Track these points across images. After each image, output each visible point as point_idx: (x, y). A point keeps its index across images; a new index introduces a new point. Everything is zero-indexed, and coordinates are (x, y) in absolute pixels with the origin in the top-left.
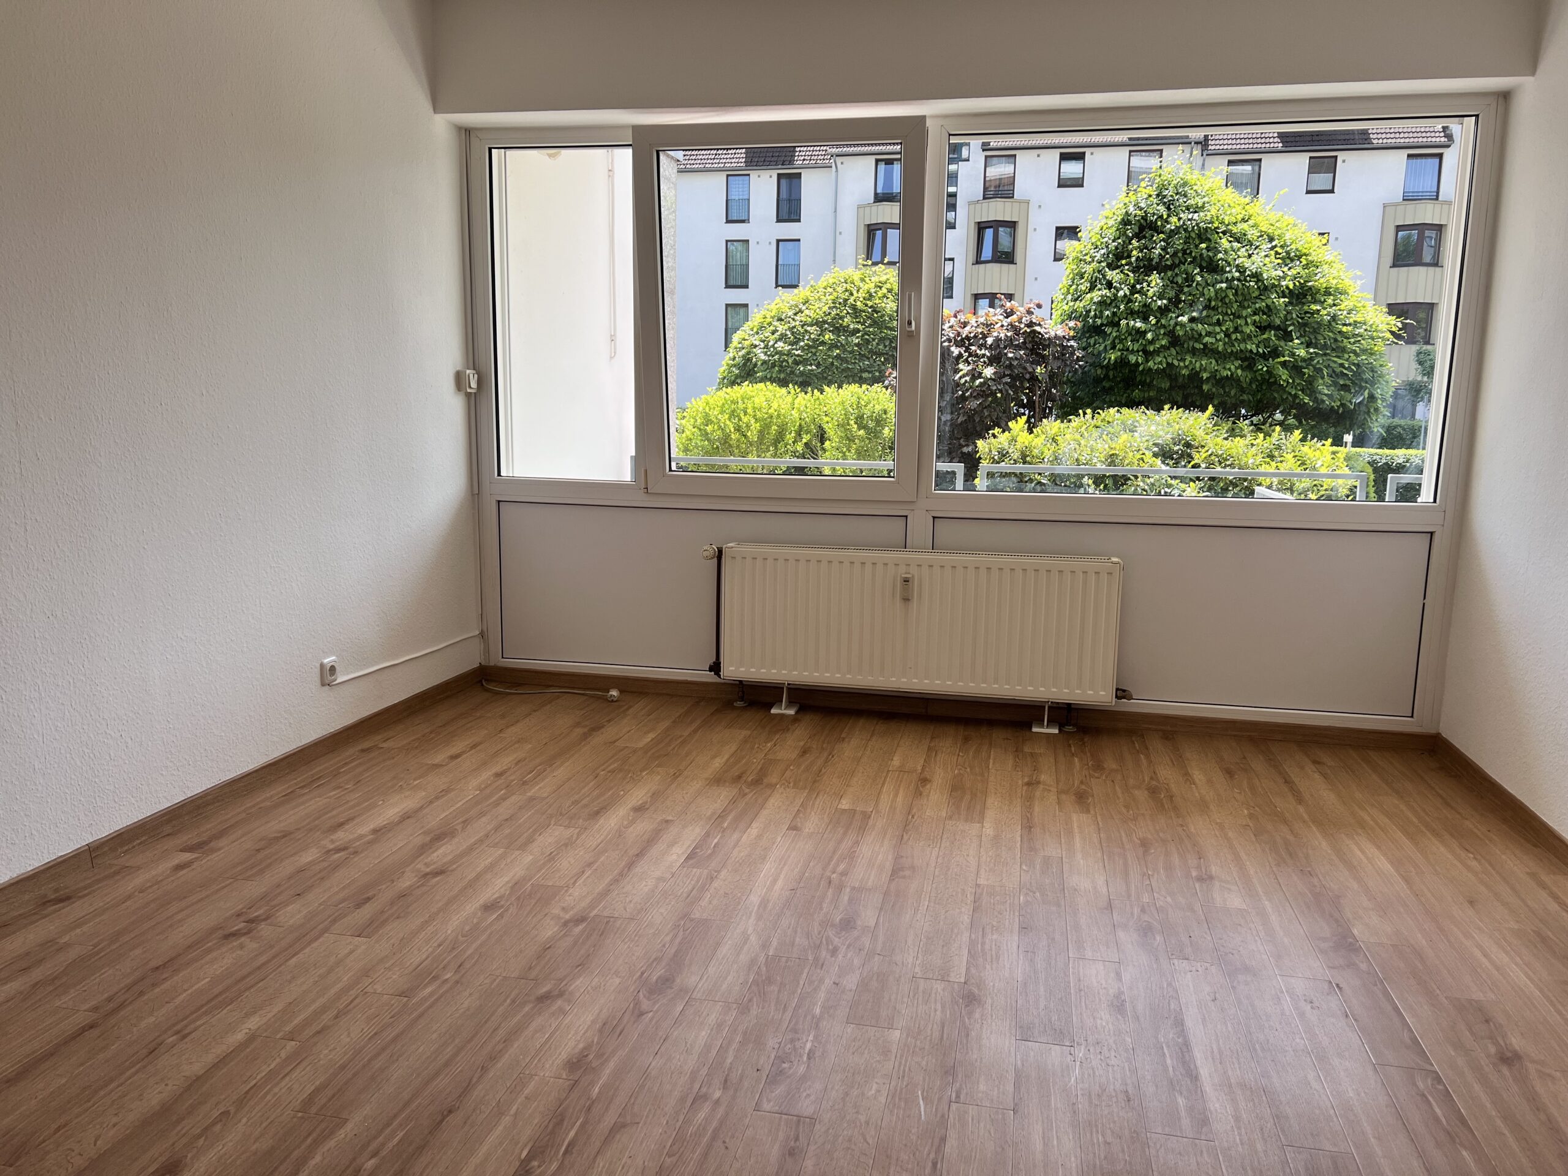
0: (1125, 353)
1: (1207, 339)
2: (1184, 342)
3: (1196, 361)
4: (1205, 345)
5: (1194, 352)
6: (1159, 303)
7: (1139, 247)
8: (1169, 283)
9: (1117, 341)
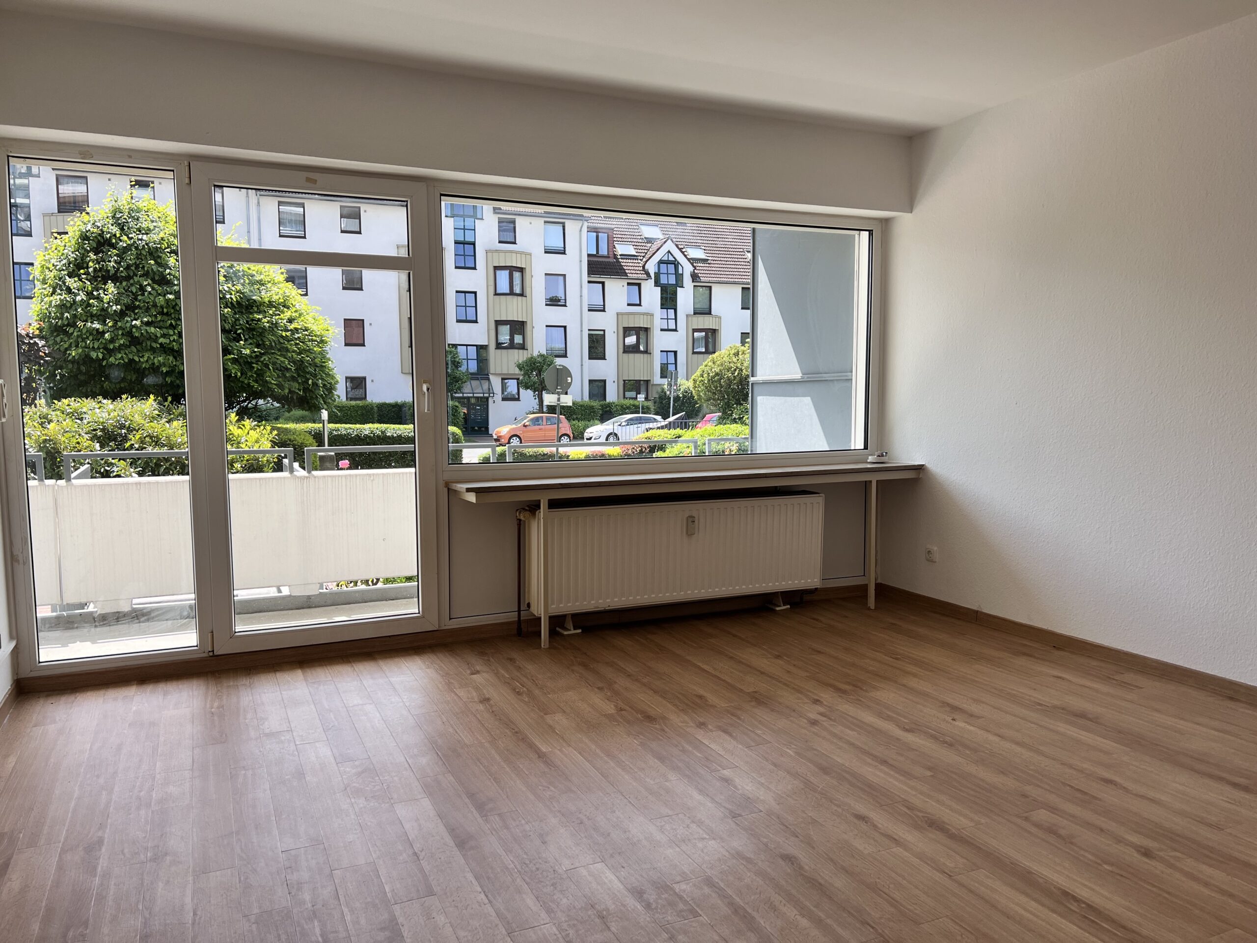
0: (87, 350)
1: (161, 340)
2: (143, 341)
3: (154, 358)
4: (161, 344)
5: (153, 350)
6: (114, 308)
7: (97, 260)
8: (124, 291)
9: (80, 340)
